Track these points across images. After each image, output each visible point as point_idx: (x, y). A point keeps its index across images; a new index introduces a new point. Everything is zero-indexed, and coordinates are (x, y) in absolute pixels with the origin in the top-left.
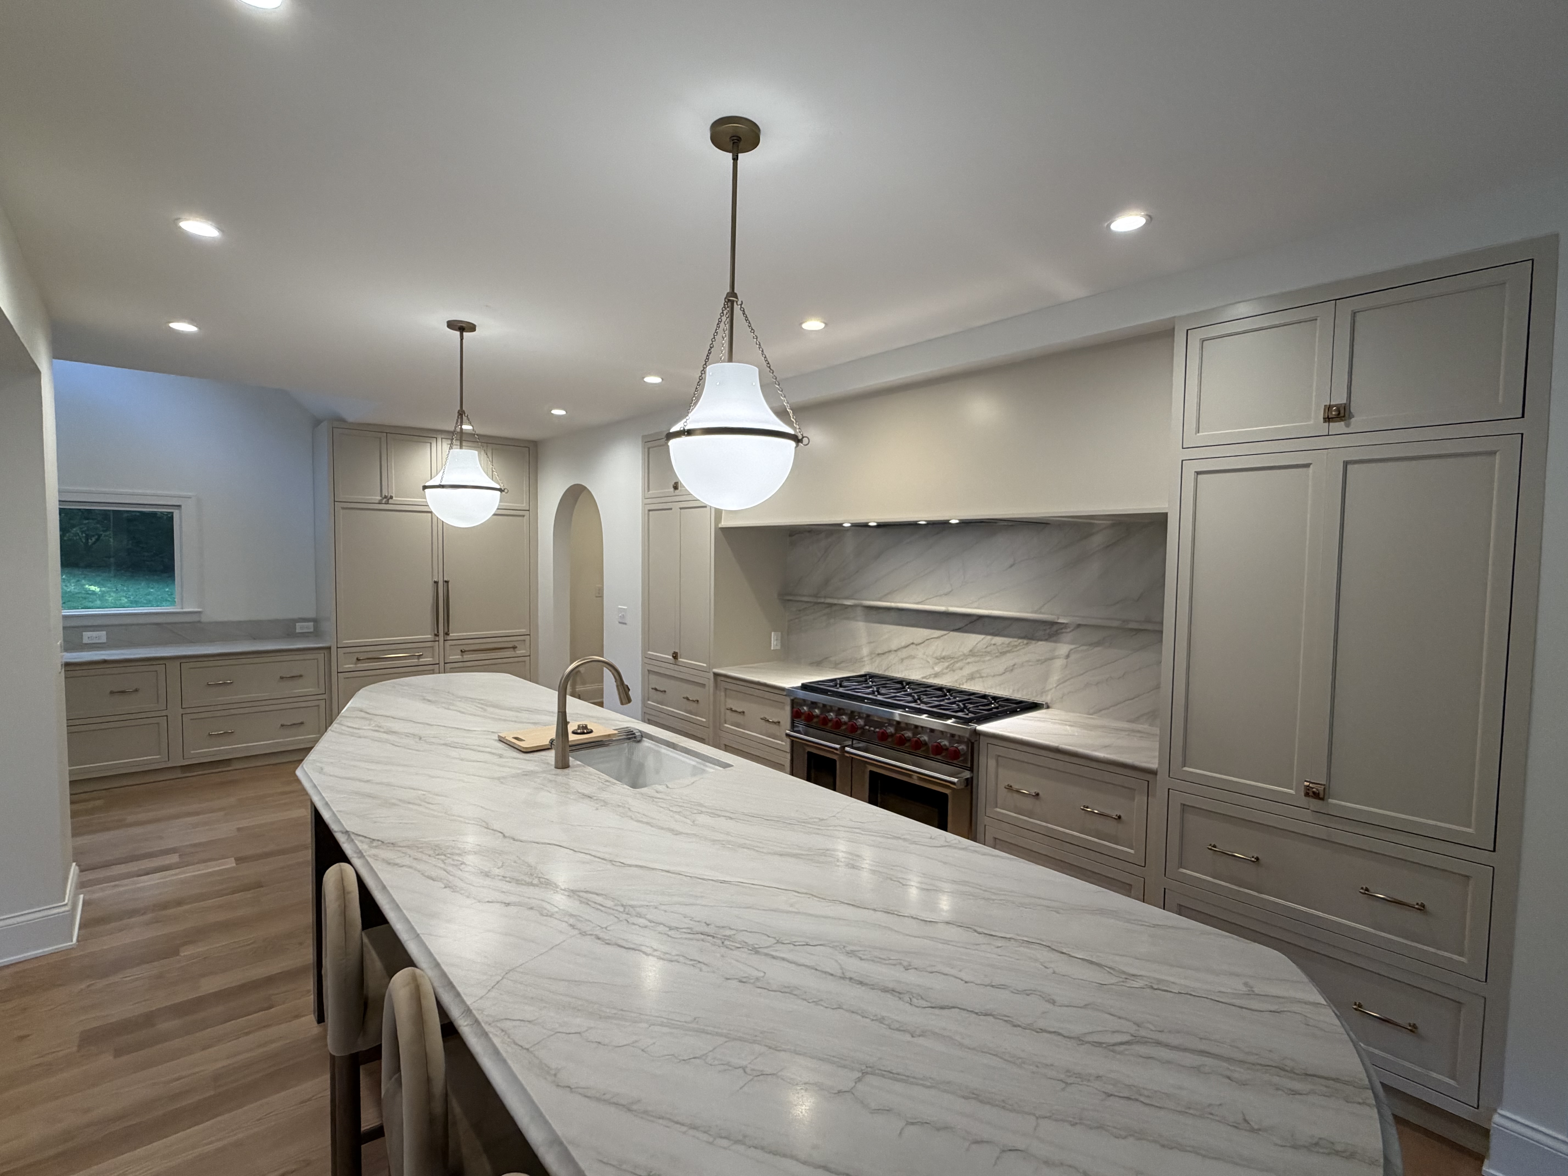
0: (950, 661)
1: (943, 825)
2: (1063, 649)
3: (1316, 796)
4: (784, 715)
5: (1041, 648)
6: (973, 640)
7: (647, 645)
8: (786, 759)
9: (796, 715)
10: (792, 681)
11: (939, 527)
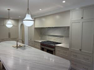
0: (54, 39)
1: (53, 54)
2: (63, 38)
3: (80, 50)
4: (40, 44)
5: (62, 38)
6: (56, 38)
7: (29, 38)
8: (40, 48)
9: (41, 44)
10: (41, 41)
11: (53, 28)
